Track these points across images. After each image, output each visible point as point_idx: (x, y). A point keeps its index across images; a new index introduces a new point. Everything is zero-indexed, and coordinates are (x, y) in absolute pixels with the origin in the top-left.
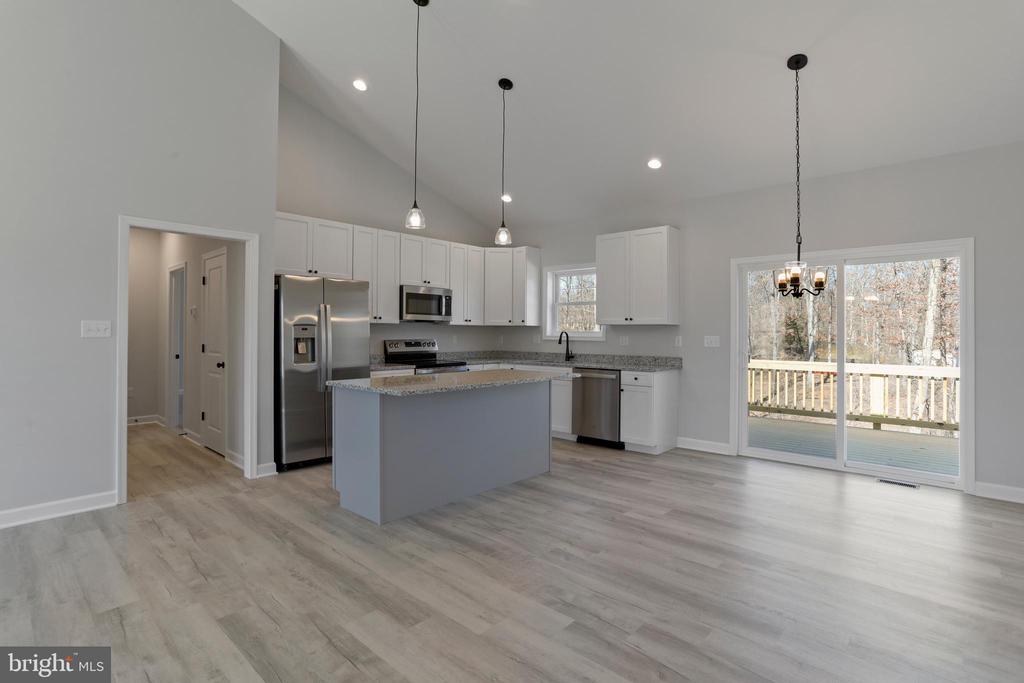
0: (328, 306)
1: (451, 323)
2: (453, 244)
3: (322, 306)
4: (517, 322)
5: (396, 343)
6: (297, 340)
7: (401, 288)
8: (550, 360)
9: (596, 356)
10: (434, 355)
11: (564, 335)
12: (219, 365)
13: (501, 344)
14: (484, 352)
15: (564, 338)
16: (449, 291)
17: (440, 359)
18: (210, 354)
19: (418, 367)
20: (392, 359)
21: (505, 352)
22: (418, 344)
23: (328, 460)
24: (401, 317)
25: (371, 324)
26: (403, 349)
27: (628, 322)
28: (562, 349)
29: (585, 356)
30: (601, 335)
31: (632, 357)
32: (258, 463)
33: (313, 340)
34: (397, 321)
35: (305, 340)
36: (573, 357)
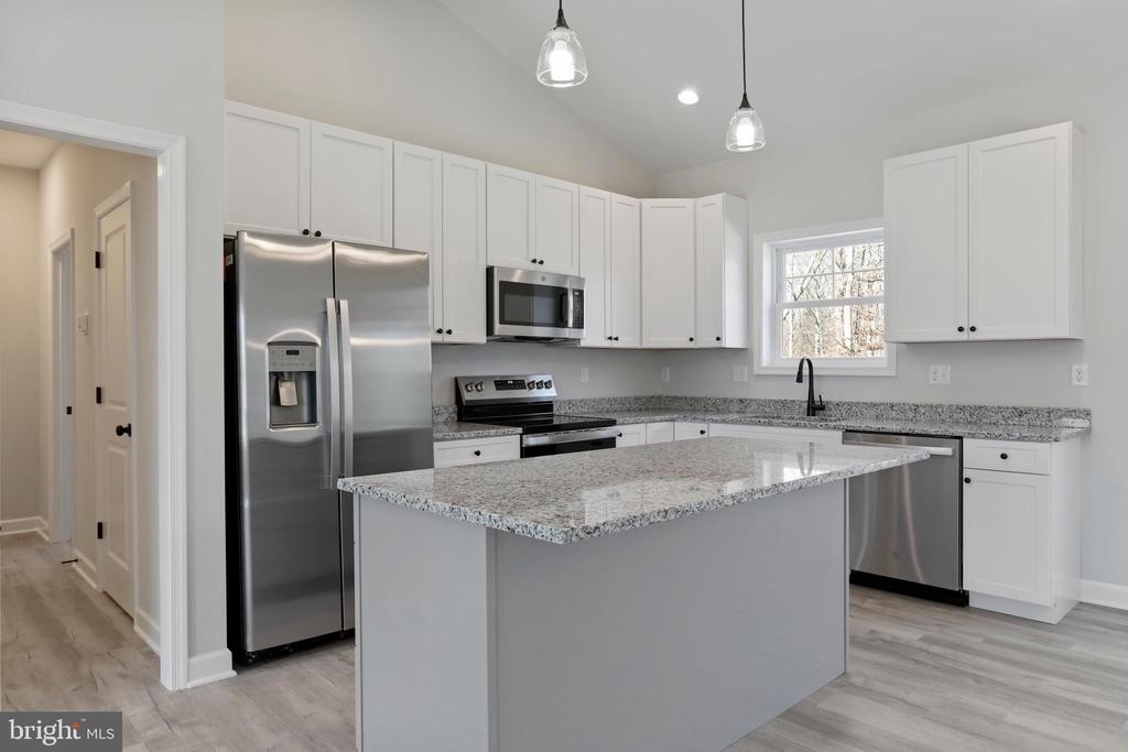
0: (344, 304)
1: (583, 343)
2: (585, 189)
3: (331, 302)
4: (706, 341)
5: (478, 383)
6: (277, 378)
7: (490, 271)
8: (770, 413)
9: (874, 405)
10: (547, 406)
11: (806, 365)
12: (120, 431)
13: (664, 383)
14: (637, 399)
15: (806, 372)
16: (581, 280)
17: (560, 414)
18: (111, 407)
19: (526, 432)
20: (472, 414)
21: (676, 398)
22: (519, 384)
23: (346, 636)
24: (490, 330)
25: (433, 344)
26: (490, 394)
27: (963, 336)
28: (800, 393)
29: (851, 405)
30: (885, 364)
31: (962, 409)
32: (191, 653)
33: (311, 375)
34: (482, 338)
35: (295, 376)
36: (822, 408)
